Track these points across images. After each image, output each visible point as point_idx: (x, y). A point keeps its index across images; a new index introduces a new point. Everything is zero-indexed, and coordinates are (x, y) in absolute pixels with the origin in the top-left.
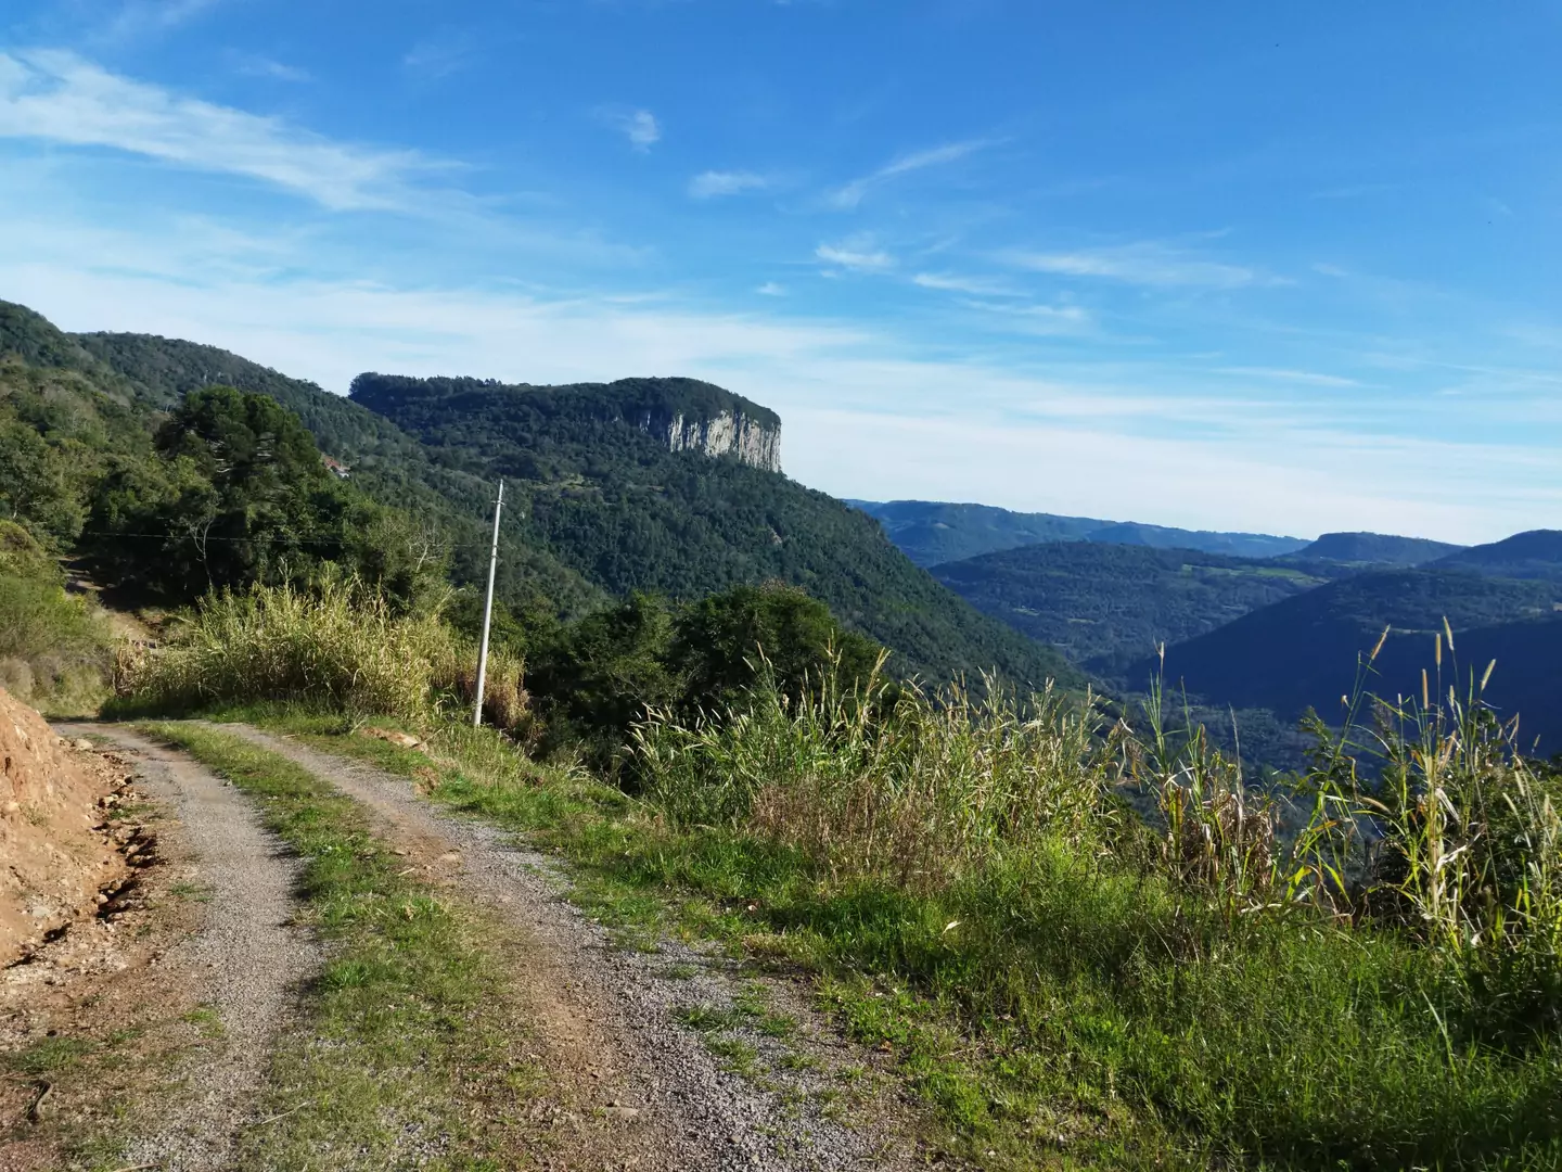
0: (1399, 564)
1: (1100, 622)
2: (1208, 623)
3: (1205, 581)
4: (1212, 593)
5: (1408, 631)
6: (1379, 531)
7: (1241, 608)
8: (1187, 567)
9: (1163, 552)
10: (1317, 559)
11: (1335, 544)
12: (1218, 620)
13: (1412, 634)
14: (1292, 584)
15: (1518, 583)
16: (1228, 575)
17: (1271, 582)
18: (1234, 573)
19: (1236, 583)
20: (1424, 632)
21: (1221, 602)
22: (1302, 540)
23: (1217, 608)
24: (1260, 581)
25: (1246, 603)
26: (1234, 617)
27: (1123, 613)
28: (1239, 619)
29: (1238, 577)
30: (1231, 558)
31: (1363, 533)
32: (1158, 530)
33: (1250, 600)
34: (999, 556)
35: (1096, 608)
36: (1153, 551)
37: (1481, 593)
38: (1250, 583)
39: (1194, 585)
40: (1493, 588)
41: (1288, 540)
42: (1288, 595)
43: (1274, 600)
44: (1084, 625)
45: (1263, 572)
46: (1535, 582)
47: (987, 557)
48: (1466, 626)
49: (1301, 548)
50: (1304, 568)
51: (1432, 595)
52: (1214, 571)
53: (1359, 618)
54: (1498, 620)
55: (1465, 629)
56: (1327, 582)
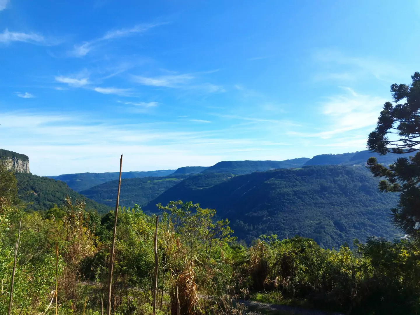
0: (196, 173)
1: (129, 199)
2: (156, 194)
3: (154, 184)
4: (156, 187)
5: (202, 188)
6: (190, 166)
7: (164, 189)
8: (149, 181)
9: (142, 178)
10: (179, 174)
11: (182, 170)
12: (159, 193)
13: (203, 189)
14: (174, 181)
15: (220, 174)
16: (159, 182)
17: (169, 182)
18: (160, 181)
19: (162, 183)
20: (205, 188)
21: (159, 188)
22: (173, 170)
23: (158, 190)
24: (167, 182)
25: (164, 188)
26: (163, 192)
27: (135, 196)
28: (164, 193)
29: (162, 182)
30: (159, 177)
31: (187, 167)
32: (138, 173)
33: (166, 187)
34: (98, 186)
35: (127, 196)
36: (140, 179)
37: (214, 177)
38: (165, 183)
39: (151, 185)
40: (216, 176)
41: (170, 170)
42: (174, 184)
43: (171, 186)
44: (125, 201)
45: (167, 179)
46: (224, 173)
47: (95, 187)
48: (213, 185)
49: (174, 172)
50: (176, 177)
51: (205, 179)
52: (156, 181)
53: (191, 187)
54: (219, 183)
55: (213, 186)
56: (182, 179)
